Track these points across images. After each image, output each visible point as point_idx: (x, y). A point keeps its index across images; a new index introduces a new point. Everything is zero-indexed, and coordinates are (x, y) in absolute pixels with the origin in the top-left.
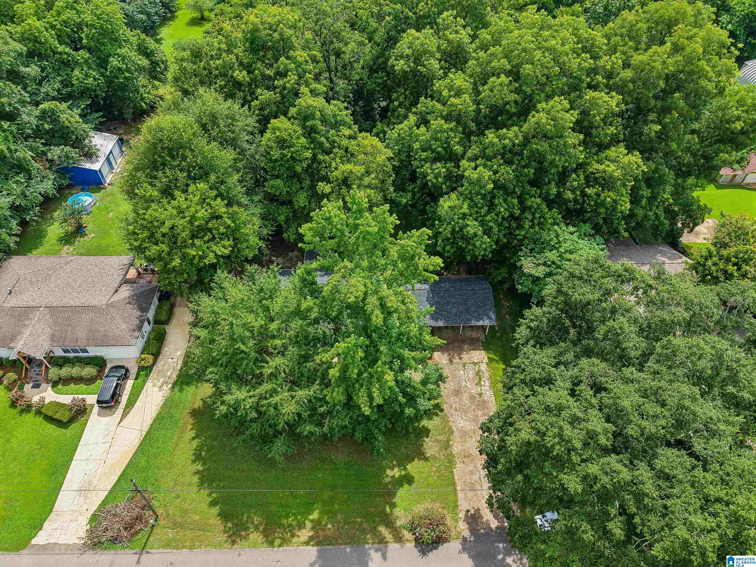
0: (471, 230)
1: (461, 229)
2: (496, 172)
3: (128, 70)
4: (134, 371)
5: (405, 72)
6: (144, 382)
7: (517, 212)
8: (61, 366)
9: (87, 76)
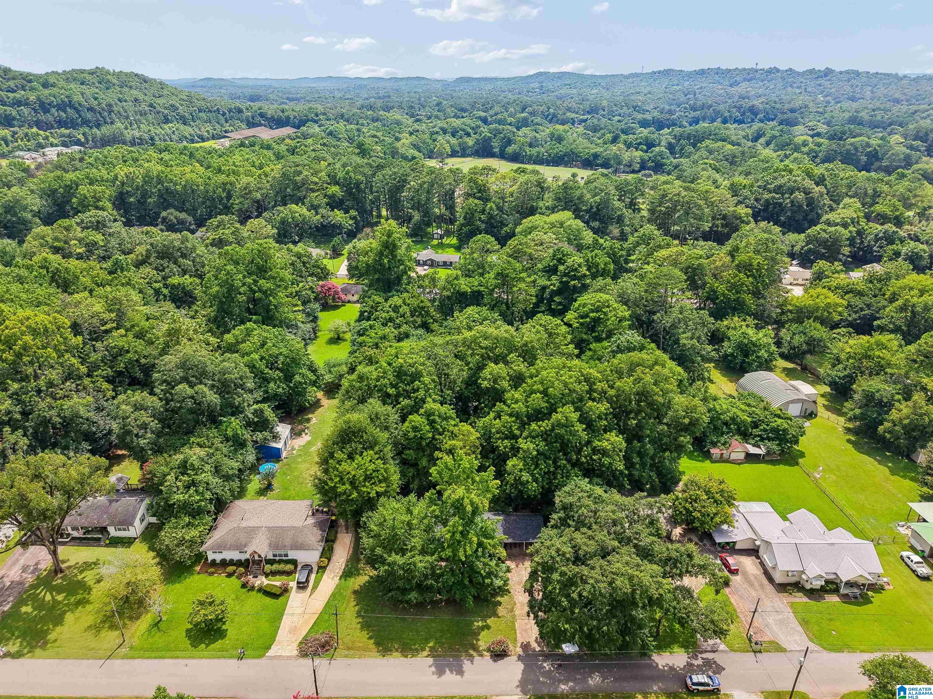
0: (524, 478)
1: (520, 478)
2: (537, 446)
3: (305, 383)
4: (315, 569)
5: (487, 388)
6: (322, 576)
7: (552, 469)
8: (272, 565)
9: (279, 387)
